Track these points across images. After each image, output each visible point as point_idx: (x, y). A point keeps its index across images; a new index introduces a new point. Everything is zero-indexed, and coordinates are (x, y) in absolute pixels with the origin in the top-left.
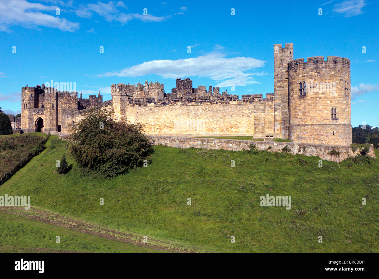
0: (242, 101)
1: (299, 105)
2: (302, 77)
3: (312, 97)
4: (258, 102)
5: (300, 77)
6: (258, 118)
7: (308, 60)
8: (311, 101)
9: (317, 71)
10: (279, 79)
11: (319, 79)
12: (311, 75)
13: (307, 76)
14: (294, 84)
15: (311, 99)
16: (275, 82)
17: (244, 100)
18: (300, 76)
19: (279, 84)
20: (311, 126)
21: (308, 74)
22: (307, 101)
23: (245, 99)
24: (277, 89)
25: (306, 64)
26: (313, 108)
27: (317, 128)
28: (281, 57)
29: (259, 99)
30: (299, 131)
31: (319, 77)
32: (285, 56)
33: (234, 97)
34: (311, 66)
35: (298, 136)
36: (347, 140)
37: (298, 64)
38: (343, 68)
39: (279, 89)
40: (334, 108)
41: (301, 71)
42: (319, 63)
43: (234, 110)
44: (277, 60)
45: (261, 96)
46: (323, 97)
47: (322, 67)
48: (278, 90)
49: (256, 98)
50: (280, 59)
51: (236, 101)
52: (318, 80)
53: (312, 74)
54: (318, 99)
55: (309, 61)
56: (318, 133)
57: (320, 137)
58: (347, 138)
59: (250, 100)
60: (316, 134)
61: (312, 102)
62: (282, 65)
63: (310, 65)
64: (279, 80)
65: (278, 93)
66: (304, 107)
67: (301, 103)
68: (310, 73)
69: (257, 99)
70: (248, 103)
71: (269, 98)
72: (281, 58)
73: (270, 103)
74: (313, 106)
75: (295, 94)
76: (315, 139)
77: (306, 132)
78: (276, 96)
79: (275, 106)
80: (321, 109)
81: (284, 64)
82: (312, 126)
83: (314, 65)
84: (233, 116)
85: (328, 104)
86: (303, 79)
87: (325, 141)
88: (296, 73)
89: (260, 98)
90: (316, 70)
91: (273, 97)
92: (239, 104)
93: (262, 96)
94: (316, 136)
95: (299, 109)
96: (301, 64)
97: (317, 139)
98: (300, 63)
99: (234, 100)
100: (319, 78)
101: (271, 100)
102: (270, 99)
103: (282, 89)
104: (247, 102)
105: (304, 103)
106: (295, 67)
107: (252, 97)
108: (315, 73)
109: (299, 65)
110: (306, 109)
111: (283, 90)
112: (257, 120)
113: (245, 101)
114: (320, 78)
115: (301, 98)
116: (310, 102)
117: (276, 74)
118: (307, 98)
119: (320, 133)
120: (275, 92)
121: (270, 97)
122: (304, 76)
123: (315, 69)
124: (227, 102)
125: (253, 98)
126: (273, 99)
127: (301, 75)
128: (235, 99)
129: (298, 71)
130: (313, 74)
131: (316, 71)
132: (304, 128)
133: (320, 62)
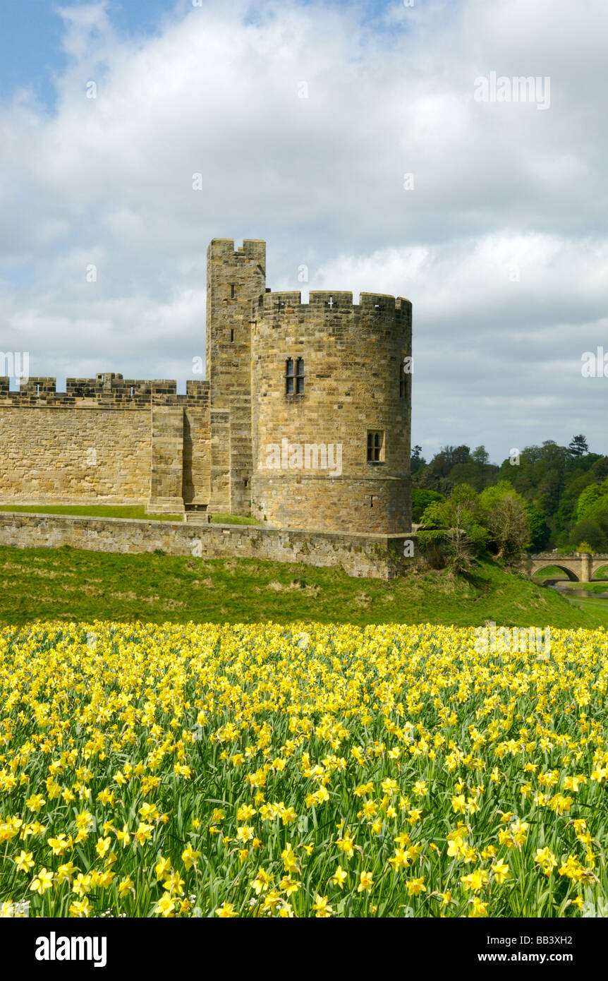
0: (114, 399)
1: (287, 420)
2: (296, 343)
3: (319, 403)
4: (164, 405)
5: (290, 344)
6: (163, 452)
7: (313, 300)
8: (318, 412)
9: (333, 330)
10: (223, 340)
11: (338, 354)
12: (319, 342)
13: (309, 342)
14: (272, 362)
15: (319, 407)
16: (214, 348)
17: (121, 396)
18: (291, 339)
19: (225, 356)
20: (316, 481)
21: (311, 338)
22: (306, 412)
23: (122, 392)
24: (219, 368)
25: (307, 310)
26: (322, 431)
27: (331, 486)
28: (232, 276)
29: (166, 396)
30: (285, 493)
31: (339, 347)
32: (243, 276)
33: (88, 385)
34: (318, 317)
35: (281, 507)
36: (403, 518)
37: (283, 307)
38: (398, 326)
39: (224, 369)
40: (374, 434)
41: (292, 328)
42: (340, 309)
43: (89, 425)
44: (220, 285)
45: (172, 387)
46: (349, 404)
47: (348, 321)
48: (222, 373)
49: (158, 391)
50: (229, 284)
51: (94, 396)
52: (336, 356)
53: (321, 338)
54: (336, 407)
55: (315, 302)
56: (335, 500)
57: (339, 512)
58: (402, 514)
59: (137, 396)
60: (329, 502)
61: (319, 416)
62: (235, 300)
63: (316, 314)
64: (225, 343)
65: (221, 383)
66: (297, 429)
67: (289, 415)
68: (318, 335)
69: (159, 395)
70: (133, 405)
71: (195, 394)
72: (231, 281)
73: (199, 409)
74: (322, 427)
75: (274, 391)
76: (325, 517)
77: (304, 498)
78: (216, 390)
79: (212, 417)
80: (342, 435)
81: (240, 300)
82: (320, 482)
83: (328, 314)
84: (86, 443)
85: (361, 421)
86: (297, 351)
87: (351, 522)
88: (279, 330)
89: (171, 392)
90: (331, 328)
91: (207, 393)
92: (105, 408)
93: (175, 387)
94: (329, 508)
95: (283, 433)
96: (294, 307)
97: (331, 517)
98: (292, 304)
99: (90, 394)
100: (339, 351)
101: (201, 401)
102: (200, 398)
103: (233, 369)
104: (128, 401)
105: (299, 416)
106: (275, 313)
107: (143, 387)
108: (330, 335)
109: (286, 309)
110: (303, 434)
111: (235, 373)
112: (161, 457)
113: (124, 398)
114: (343, 351)
115: (291, 403)
116: (314, 415)
117: (217, 324)
118: (307, 404)
119: (339, 500)
120: (212, 378)
121: (200, 393)
122: (302, 343)
123: (331, 325)
124: (68, 399)
125: (148, 392)
126: (207, 398)
127: (293, 339)
128: (93, 391)
129: (284, 326)
130: (325, 339)
131: (331, 331)
132: (297, 485)
133: (343, 307)
